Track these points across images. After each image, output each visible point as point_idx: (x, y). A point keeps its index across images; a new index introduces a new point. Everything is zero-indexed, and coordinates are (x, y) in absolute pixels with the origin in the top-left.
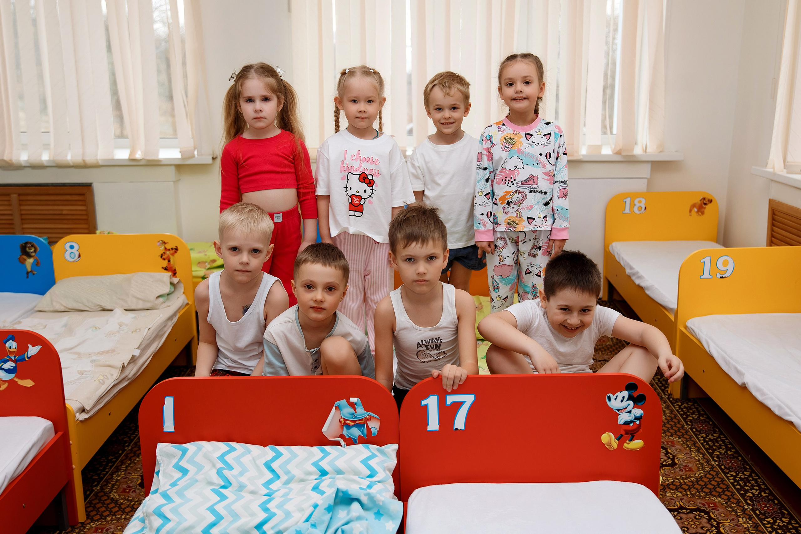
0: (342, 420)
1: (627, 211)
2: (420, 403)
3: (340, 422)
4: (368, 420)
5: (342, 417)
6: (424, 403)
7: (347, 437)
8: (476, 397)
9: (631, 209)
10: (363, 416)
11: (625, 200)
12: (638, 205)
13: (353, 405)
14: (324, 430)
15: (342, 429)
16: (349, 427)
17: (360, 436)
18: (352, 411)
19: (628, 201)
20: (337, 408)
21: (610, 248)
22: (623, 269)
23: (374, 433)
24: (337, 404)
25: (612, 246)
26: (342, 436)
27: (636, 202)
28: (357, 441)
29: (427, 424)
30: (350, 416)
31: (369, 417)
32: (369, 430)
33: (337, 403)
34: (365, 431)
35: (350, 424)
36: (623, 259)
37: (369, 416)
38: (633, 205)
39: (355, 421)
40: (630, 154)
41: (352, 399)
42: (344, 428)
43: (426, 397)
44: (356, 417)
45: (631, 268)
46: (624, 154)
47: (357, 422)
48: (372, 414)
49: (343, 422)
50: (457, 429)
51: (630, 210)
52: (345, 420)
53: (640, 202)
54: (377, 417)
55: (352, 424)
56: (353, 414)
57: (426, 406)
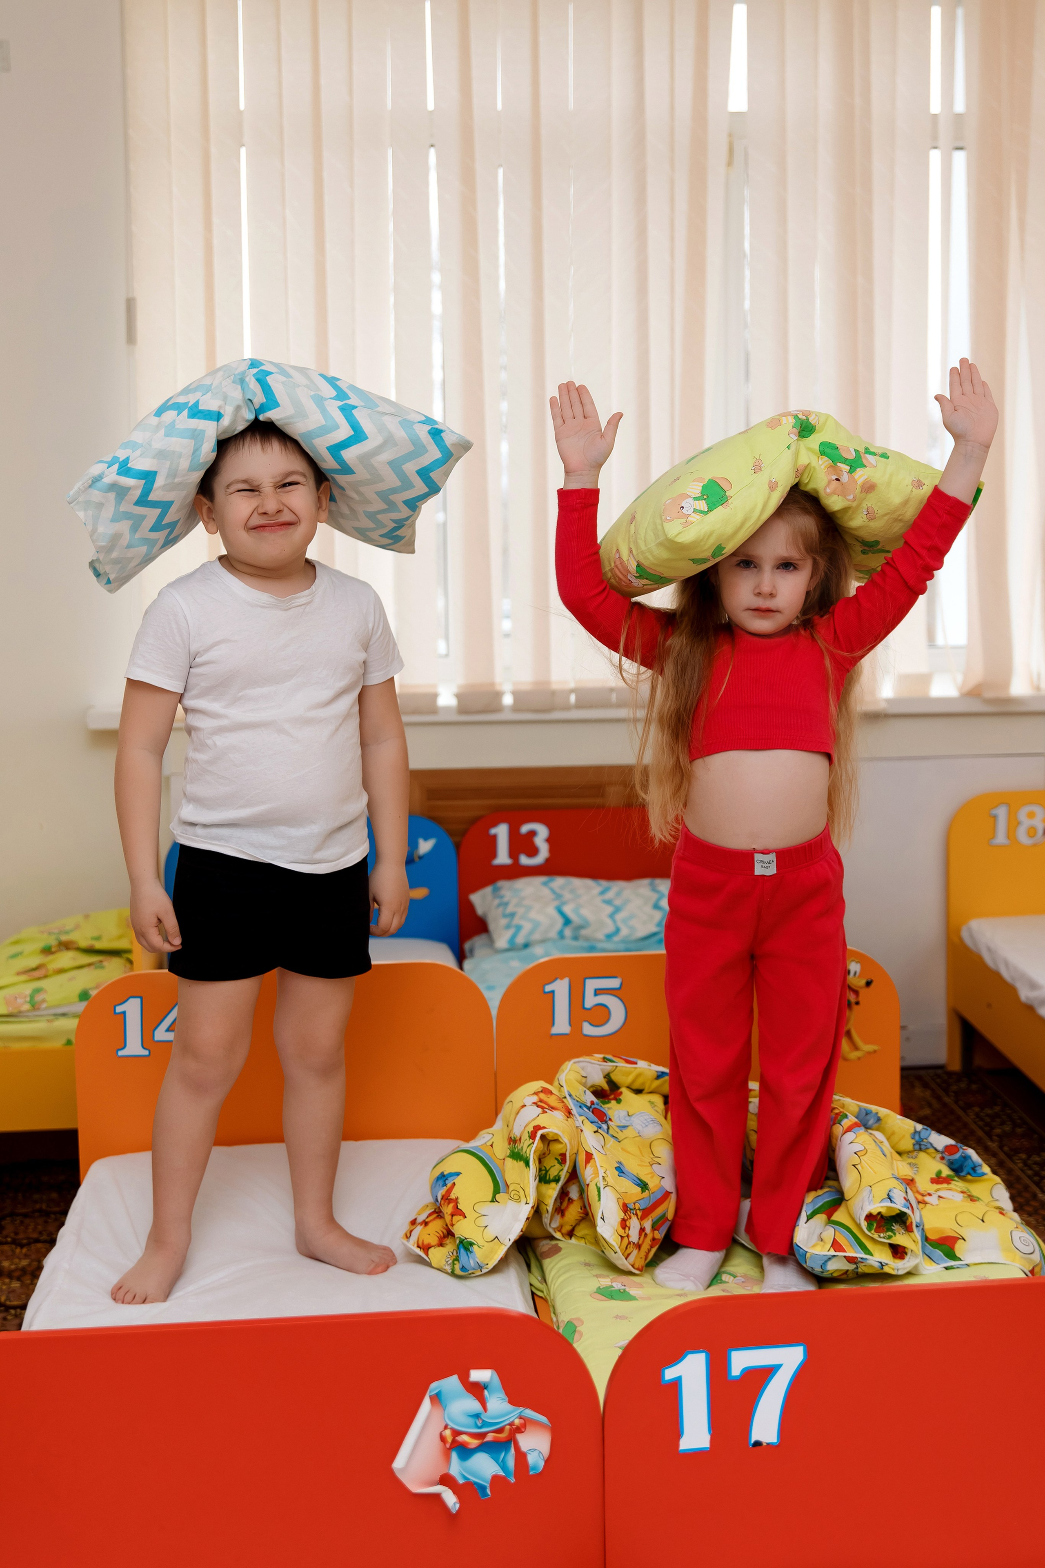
0: (448, 1433)
1: (1001, 838)
2: (660, 1375)
3: (443, 1439)
4: (519, 1430)
5: (446, 1427)
6: (669, 1374)
7: (461, 1481)
8: (809, 1353)
9: (1011, 833)
10: (505, 1421)
11: (994, 812)
12: (1026, 823)
13: (477, 1390)
14: (398, 1464)
15: (448, 1458)
16: (465, 1452)
17: (495, 1478)
18: (474, 1405)
19: (1002, 813)
20: (436, 1399)
21: (965, 934)
22: (1011, 990)
23: (534, 1468)
24: (435, 1389)
25: (970, 930)
26: (446, 1480)
27: (1022, 815)
28: (488, 1491)
29: (678, 1433)
30: (471, 1421)
31: (522, 1421)
32: (521, 1457)
33: (435, 1387)
34: (511, 1462)
35: (468, 1443)
36: (1007, 964)
37: (520, 1418)
38: (1013, 824)
39: (482, 1436)
40: (1001, 694)
41: (478, 1375)
42: (454, 1455)
43: (675, 1358)
44: (485, 1424)
45: (1033, 986)
46: (989, 694)
47: (490, 1437)
48: (529, 1413)
49: (450, 1439)
50: (758, 1444)
51: (1008, 837)
52: (456, 1433)
53: (1031, 815)
54: (543, 1419)
55: (474, 1443)
56: (477, 1416)
57: (676, 1384)
